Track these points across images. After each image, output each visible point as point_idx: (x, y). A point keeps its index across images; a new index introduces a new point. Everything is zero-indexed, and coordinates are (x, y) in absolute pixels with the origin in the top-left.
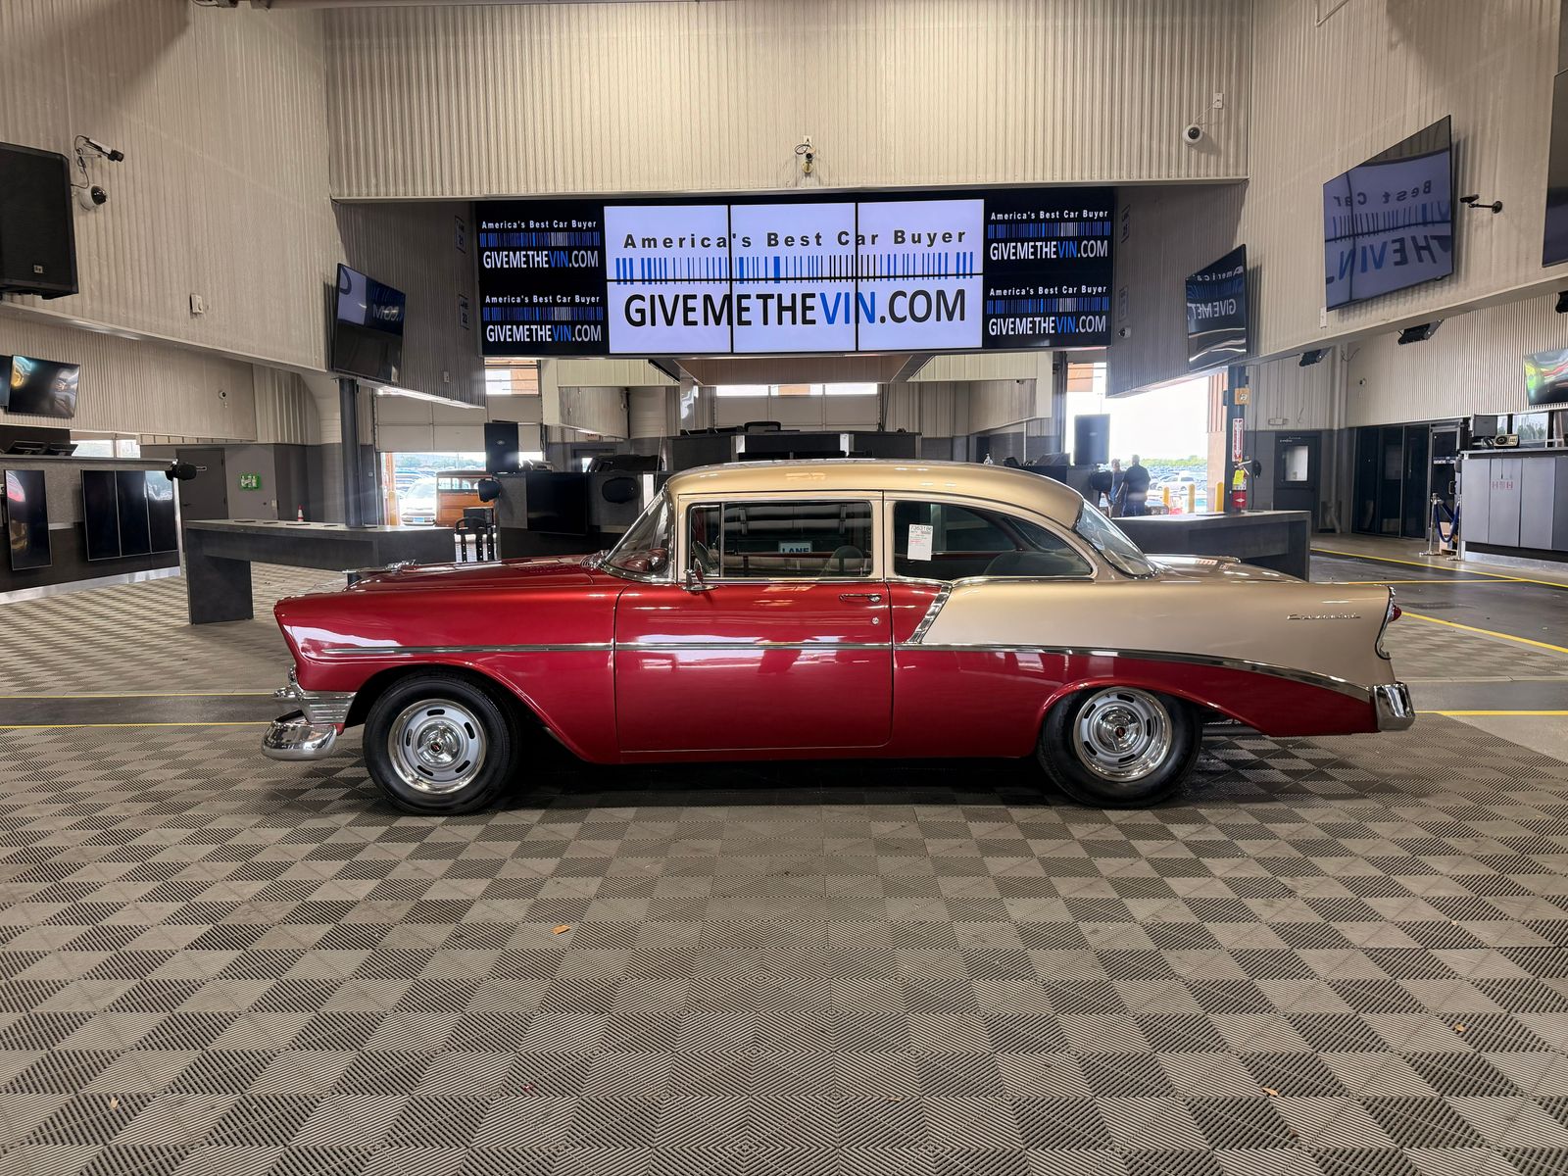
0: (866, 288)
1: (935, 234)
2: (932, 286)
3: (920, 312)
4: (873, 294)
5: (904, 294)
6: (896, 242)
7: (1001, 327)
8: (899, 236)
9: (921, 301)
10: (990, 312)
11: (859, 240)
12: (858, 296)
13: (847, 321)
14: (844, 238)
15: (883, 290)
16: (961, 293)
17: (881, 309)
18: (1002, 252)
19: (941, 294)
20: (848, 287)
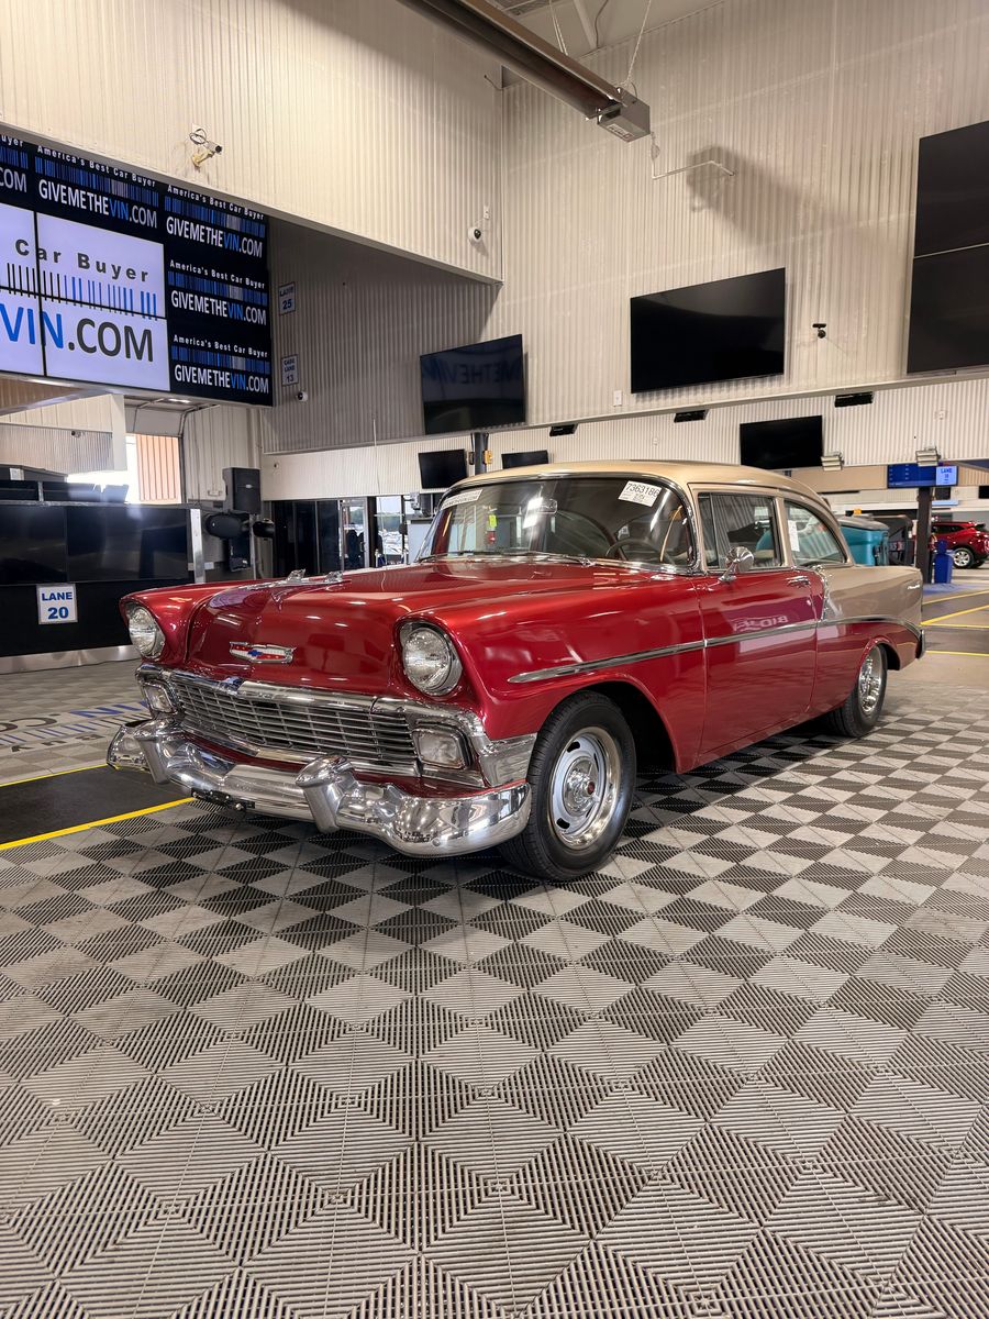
0: (51, 308)
1: (119, 268)
2: (121, 320)
3: (111, 346)
4: (59, 317)
5: (93, 324)
6: (80, 266)
7: (186, 374)
8: (83, 261)
9: (109, 334)
10: (175, 357)
11: (40, 254)
12: (42, 315)
13: (32, 341)
14: (23, 248)
15: (71, 315)
16: (147, 333)
17: (70, 335)
18: (182, 301)
19: (128, 330)
20: (31, 303)
